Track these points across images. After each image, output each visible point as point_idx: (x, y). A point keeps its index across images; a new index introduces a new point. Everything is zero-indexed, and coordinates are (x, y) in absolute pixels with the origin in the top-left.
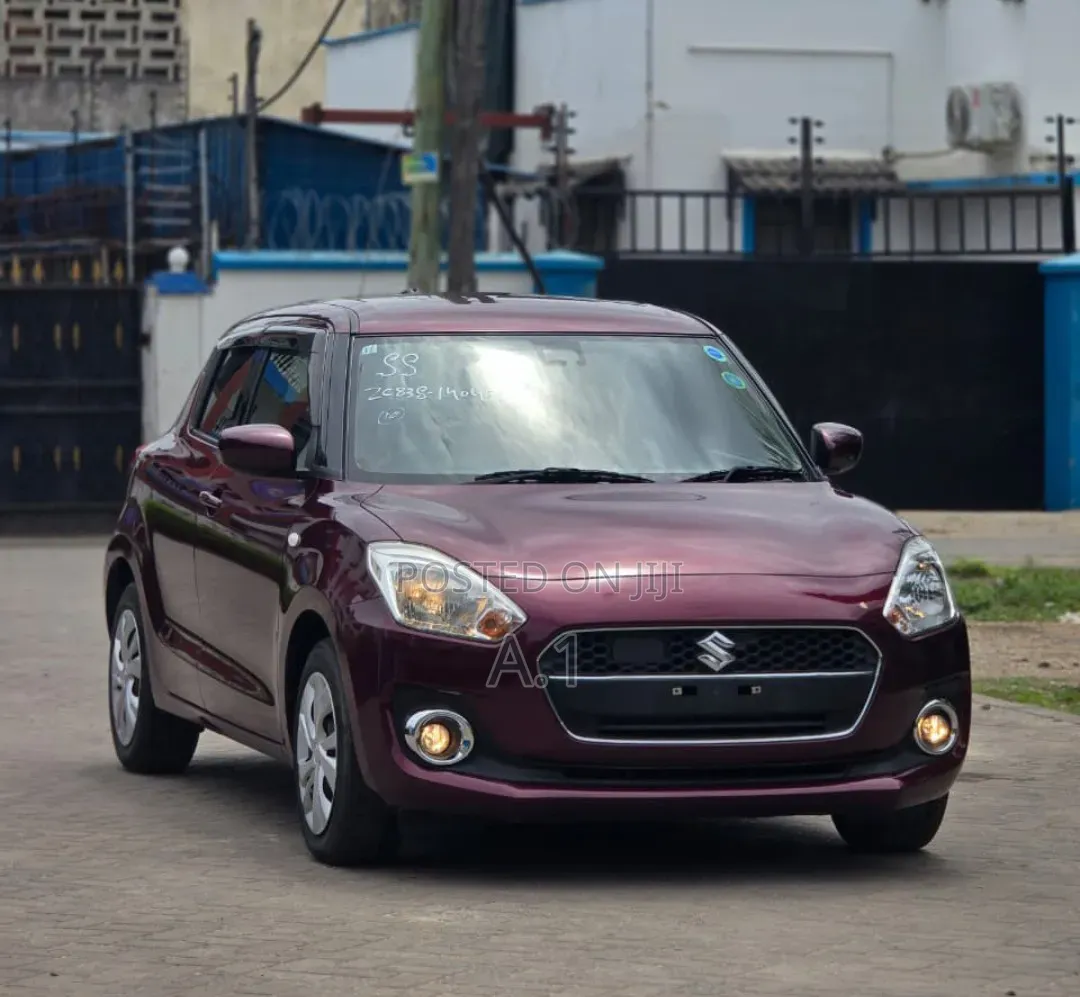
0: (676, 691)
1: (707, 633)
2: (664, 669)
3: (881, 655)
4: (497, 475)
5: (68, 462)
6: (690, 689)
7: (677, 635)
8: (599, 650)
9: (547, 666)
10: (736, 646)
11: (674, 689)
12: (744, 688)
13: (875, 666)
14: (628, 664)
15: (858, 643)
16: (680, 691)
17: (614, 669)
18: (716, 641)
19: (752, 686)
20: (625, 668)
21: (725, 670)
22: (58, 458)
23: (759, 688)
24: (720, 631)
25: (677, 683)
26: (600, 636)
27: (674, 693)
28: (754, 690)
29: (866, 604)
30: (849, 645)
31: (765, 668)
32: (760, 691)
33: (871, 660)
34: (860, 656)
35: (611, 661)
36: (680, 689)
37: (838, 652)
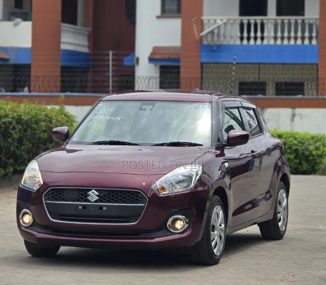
0: (80, 207)
1: (90, 190)
2: (78, 201)
3: (148, 199)
4: (98, 142)
6: (84, 207)
7: (82, 190)
8: (60, 194)
9: (46, 198)
10: (99, 194)
12: (101, 208)
13: (146, 203)
14: (68, 198)
15: (140, 196)
17: (64, 200)
18: (93, 192)
19: (104, 207)
20: (66, 199)
21: (95, 202)
23: (105, 208)
24: (95, 190)
25: (80, 205)
26: (60, 190)
27: (80, 208)
28: (104, 208)
29: (145, 184)
30: (137, 196)
31: (109, 202)
32: (106, 209)
33: (144, 201)
34: (141, 199)
35: (62, 197)
36: (81, 207)
37: (133, 198)
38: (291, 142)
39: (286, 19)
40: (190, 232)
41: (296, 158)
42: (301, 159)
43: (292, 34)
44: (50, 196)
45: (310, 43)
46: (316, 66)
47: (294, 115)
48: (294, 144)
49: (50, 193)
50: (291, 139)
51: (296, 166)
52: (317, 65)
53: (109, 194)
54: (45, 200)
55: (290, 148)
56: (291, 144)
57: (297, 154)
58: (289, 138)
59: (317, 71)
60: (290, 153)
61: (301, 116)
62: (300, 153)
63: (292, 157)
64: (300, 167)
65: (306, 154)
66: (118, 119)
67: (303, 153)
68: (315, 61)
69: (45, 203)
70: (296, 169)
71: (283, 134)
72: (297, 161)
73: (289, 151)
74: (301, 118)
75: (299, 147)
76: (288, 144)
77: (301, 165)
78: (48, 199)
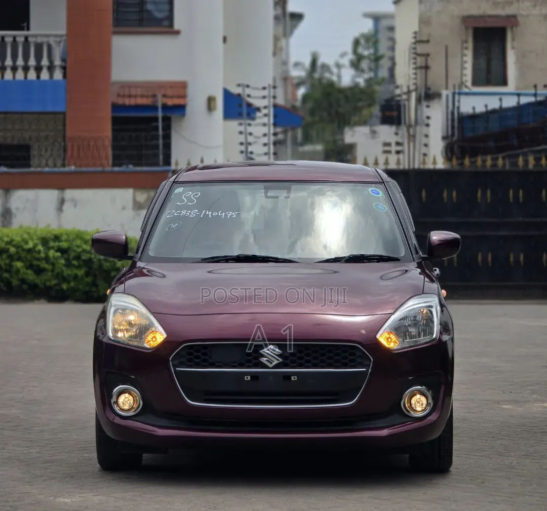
0: (247, 378)
2: (241, 365)
3: (372, 360)
4: (213, 258)
5: (517, 261)
6: (255, 377)
8: (205, 354)
9: (176, 362)
10: (283, 353)
11: (246, 377)
12: (287, 377)
13: (369, 366)
14: (221, 362)
15: (358, 353)
16: (249, 378)
17: (212, 365)
19: (292, 376)
20: (217, 364)
21: (276, 367)
22: (512, 259)
23: (296, 377)
25: (247, 374)
26: (206, 347)
27: (246, 379)
28: (293, 378)
29: (365, 331)
30: (353, 354)
31: (301, 366)
32: (296, 379)
33: (366, 363)
34: (359, 360)
35: (210, 360)
36: (249, 377)
37: (346, 358)
38: (78, 247)
39: (9, 36)
40: (437, 416)
41: (87, 274)
42: (95, 276)
43: (20, 62)
44: (184, 360)
45: (51, 76)
46: (62, 116)
47: (62, 202)
48: (84, 251)
49: (184, 353)
50: (78, 242)
51: (87, 289)
52: (64, 114)
53: (300, 352)
54: (175, 366)
55: (78, 257)
56: (79, 250)
57: (90, 268)
58: (74, 240)
59: (64, 125)
60: (79, 267)
61: (75, 203)
62: (95, 266)
63: (81, 272)
64: (94, 289)
65: (105, 268)
66: (232, 215)
67: (101, 266)
68: (60, 108)
69: (175, 371)
70: (86, 293)
71: (61, 235)
72: (89, 279)
73: (75, 262)
74: (75, 206)
75: (93, 256)
76: (75, 251)
77: (97, 286)
78: (181, 364)
